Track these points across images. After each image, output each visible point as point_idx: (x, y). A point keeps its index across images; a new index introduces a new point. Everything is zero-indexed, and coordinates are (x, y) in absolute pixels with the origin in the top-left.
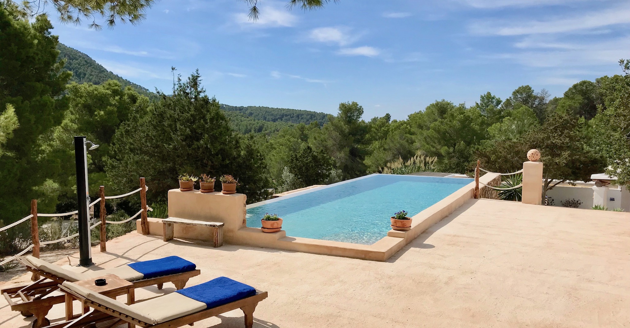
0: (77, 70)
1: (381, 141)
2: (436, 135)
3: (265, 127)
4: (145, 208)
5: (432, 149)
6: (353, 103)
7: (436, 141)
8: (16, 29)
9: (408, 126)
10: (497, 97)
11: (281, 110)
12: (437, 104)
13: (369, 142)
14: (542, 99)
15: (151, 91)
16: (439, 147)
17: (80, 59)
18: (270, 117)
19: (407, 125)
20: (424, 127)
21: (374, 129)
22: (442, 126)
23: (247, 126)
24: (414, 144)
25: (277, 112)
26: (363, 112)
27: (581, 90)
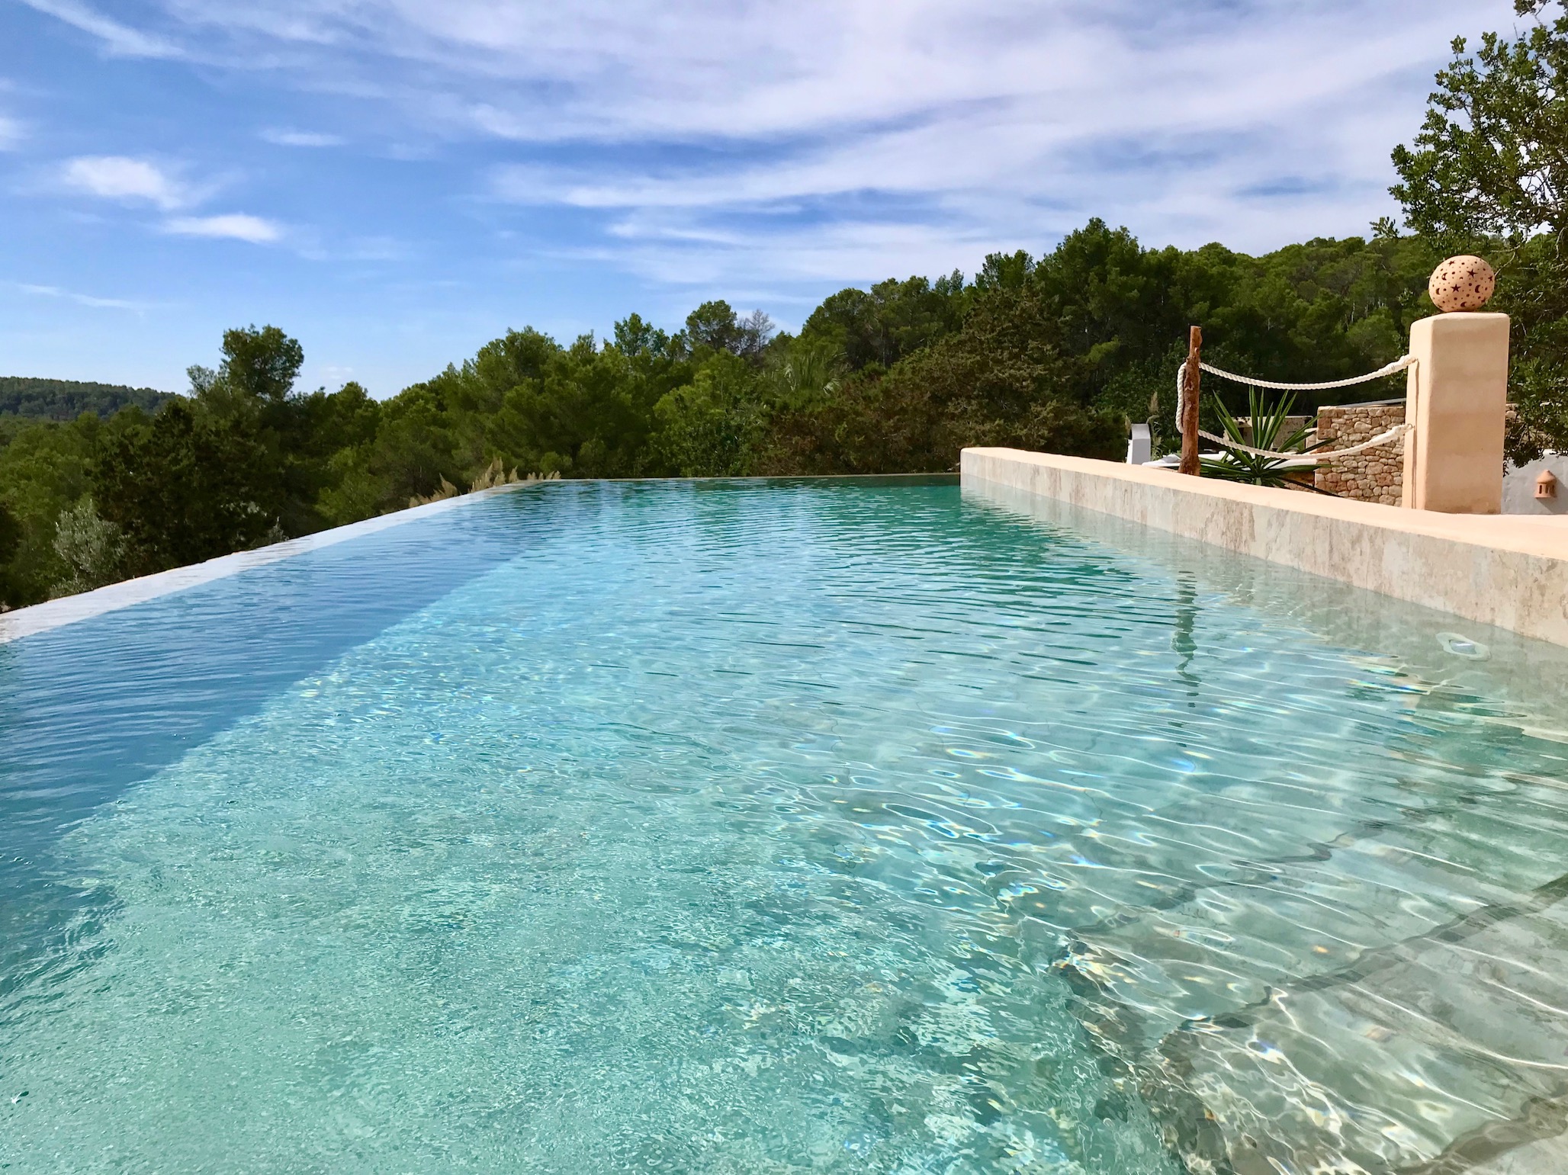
1: (357, 447)
2: (523, 423)
5: (514, 460)
6: (268, 329)
7: (524, 440)
9: (431, 406)
10: (656, 328)
12: (513, 338)
14: (754, 335)
16: (532, 456)
19: (428, 403)
20: (480, 404)
22: (538, 398)
26: (302, 357)
27: (842, 313)
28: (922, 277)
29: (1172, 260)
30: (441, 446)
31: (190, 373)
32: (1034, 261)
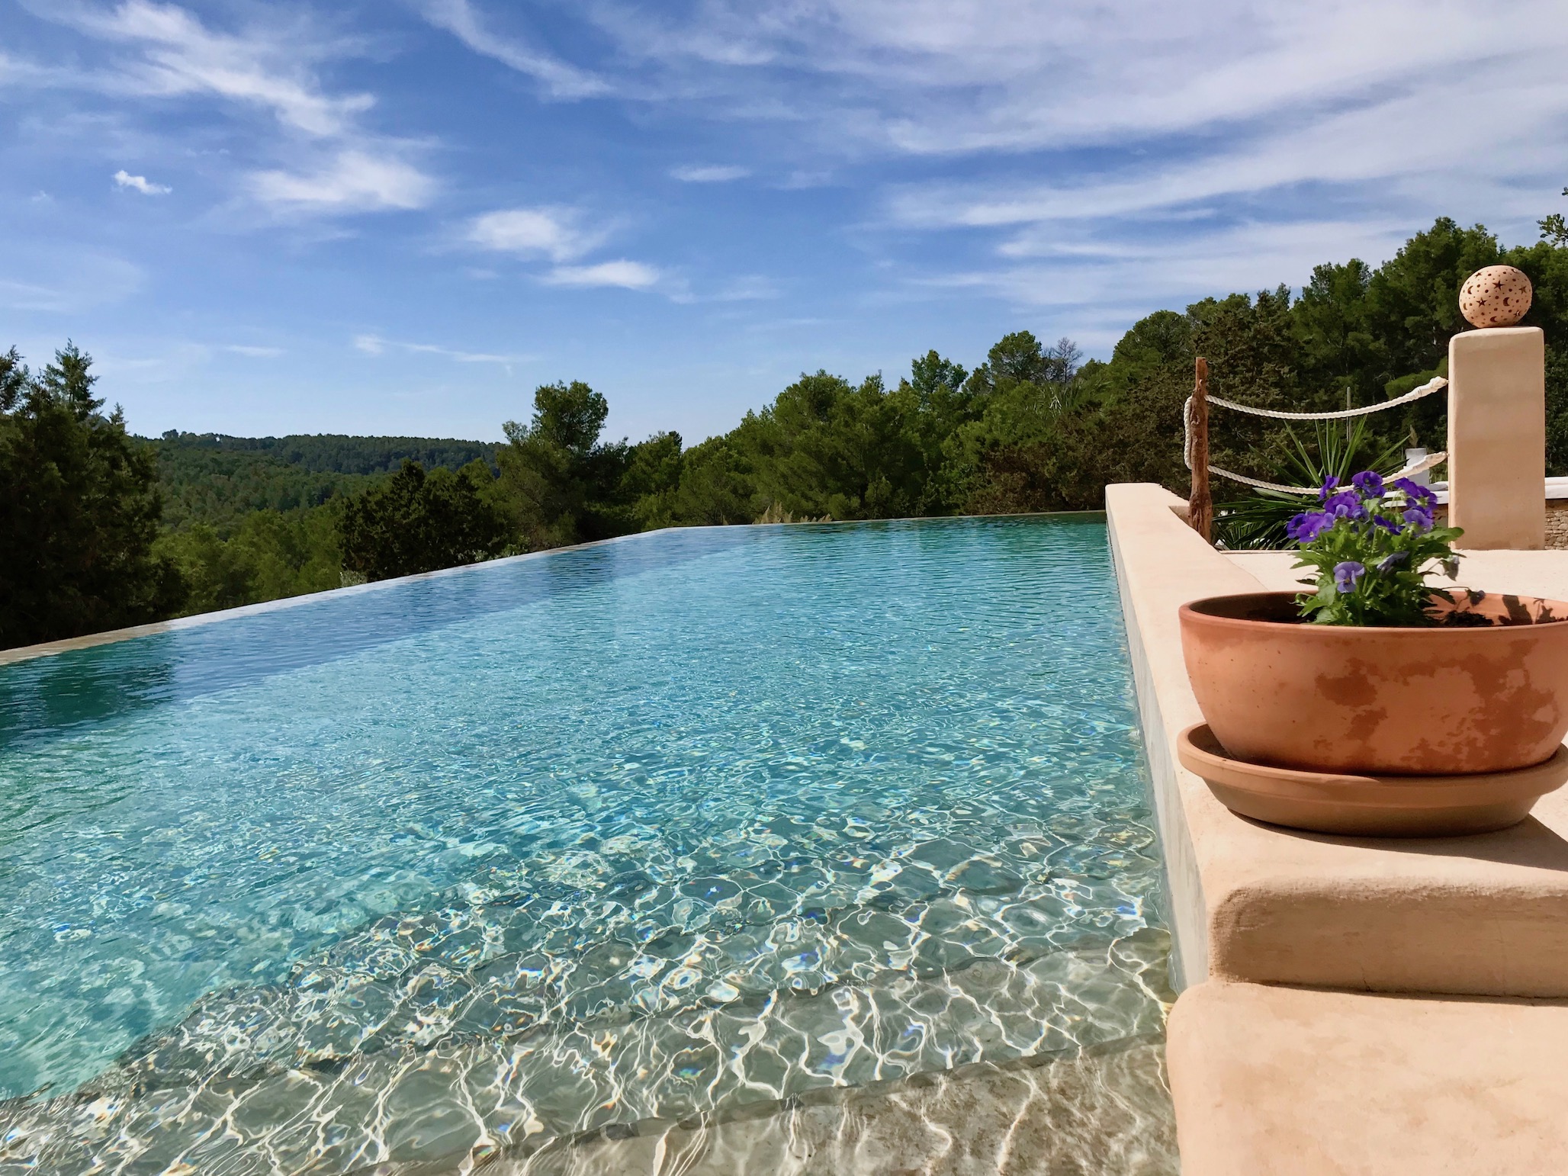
1: (662, 495)
2: (813, 465)
3: (338, 488)
5: (804, 502)
6: (575, 384)
7: (814, 482)
9: (733, 452)
10: (954, 363)
11: (383, 443)
12: (807, 382)
13: (631, 496)
14: (1060, 365)
16: (821, 498)
18: (353, 463)
19: (729, 450)
20: (776, 448)
21: (642, 464)
22: (826, 440)
23: (285, 490)
24: (752, 496)
25: (371, 449)
26: (606, 409)
27: (1154, 337)
28: (1242, 294)
30: (741, 491)
31: (506, 428)
32: (1371, 270)
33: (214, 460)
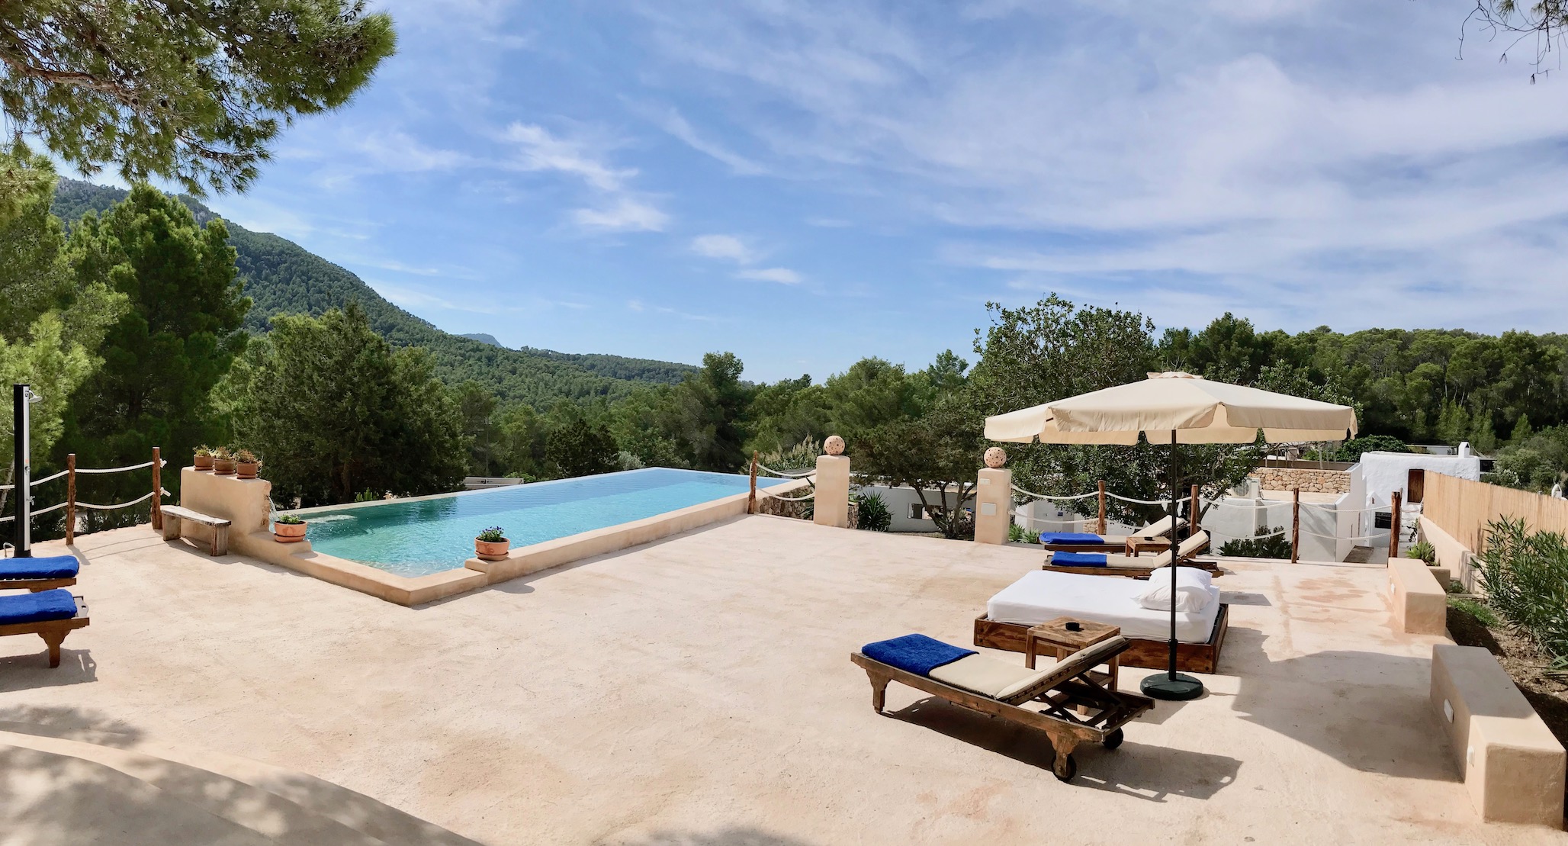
0: (338, 297)
1: (774, 416)
2: (858, 410)
3: (612, 387)
4: (158, 492)
7: (858, 419)
8: (174, 240)
9: (822, 396)
10: (961, 358)
11: (642, 362)
12: (866, 363)
13: (754, 416)
15: (439, 328)
17: (344, 279)
18: (623, 373)
20: (843, 396)
22: (867, 397)
23: (582, 385)
25: (634, 365)
26: (743, 367)
29: (1273, 339)
32: (1193, 335)
33: (545, 365)
